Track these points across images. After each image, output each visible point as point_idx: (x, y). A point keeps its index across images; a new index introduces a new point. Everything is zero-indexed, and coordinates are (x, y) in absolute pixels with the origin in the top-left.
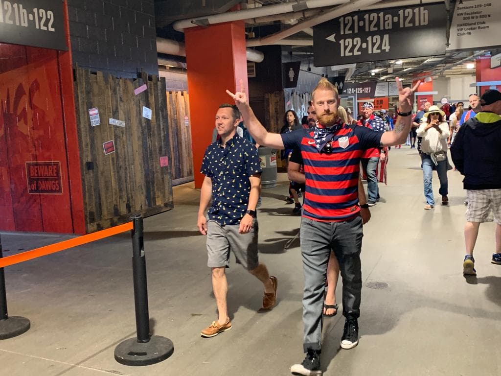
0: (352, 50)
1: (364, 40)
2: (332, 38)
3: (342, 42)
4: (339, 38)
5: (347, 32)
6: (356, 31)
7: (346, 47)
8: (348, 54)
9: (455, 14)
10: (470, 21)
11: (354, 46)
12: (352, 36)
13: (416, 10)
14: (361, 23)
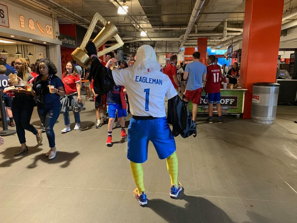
0: (132, 50)
1: (135, 48)
2: (128, 47)
3: (130, 48)
4: (129, 47)
5: (131, 46)
6: (134, 46)
7: (131, 50)
8: (131, 51)
9: (155, 45)
10: (159, 46)
11: (133, 50)
12: (133, 47)
13: (147, 42)
14: (135, 44)
